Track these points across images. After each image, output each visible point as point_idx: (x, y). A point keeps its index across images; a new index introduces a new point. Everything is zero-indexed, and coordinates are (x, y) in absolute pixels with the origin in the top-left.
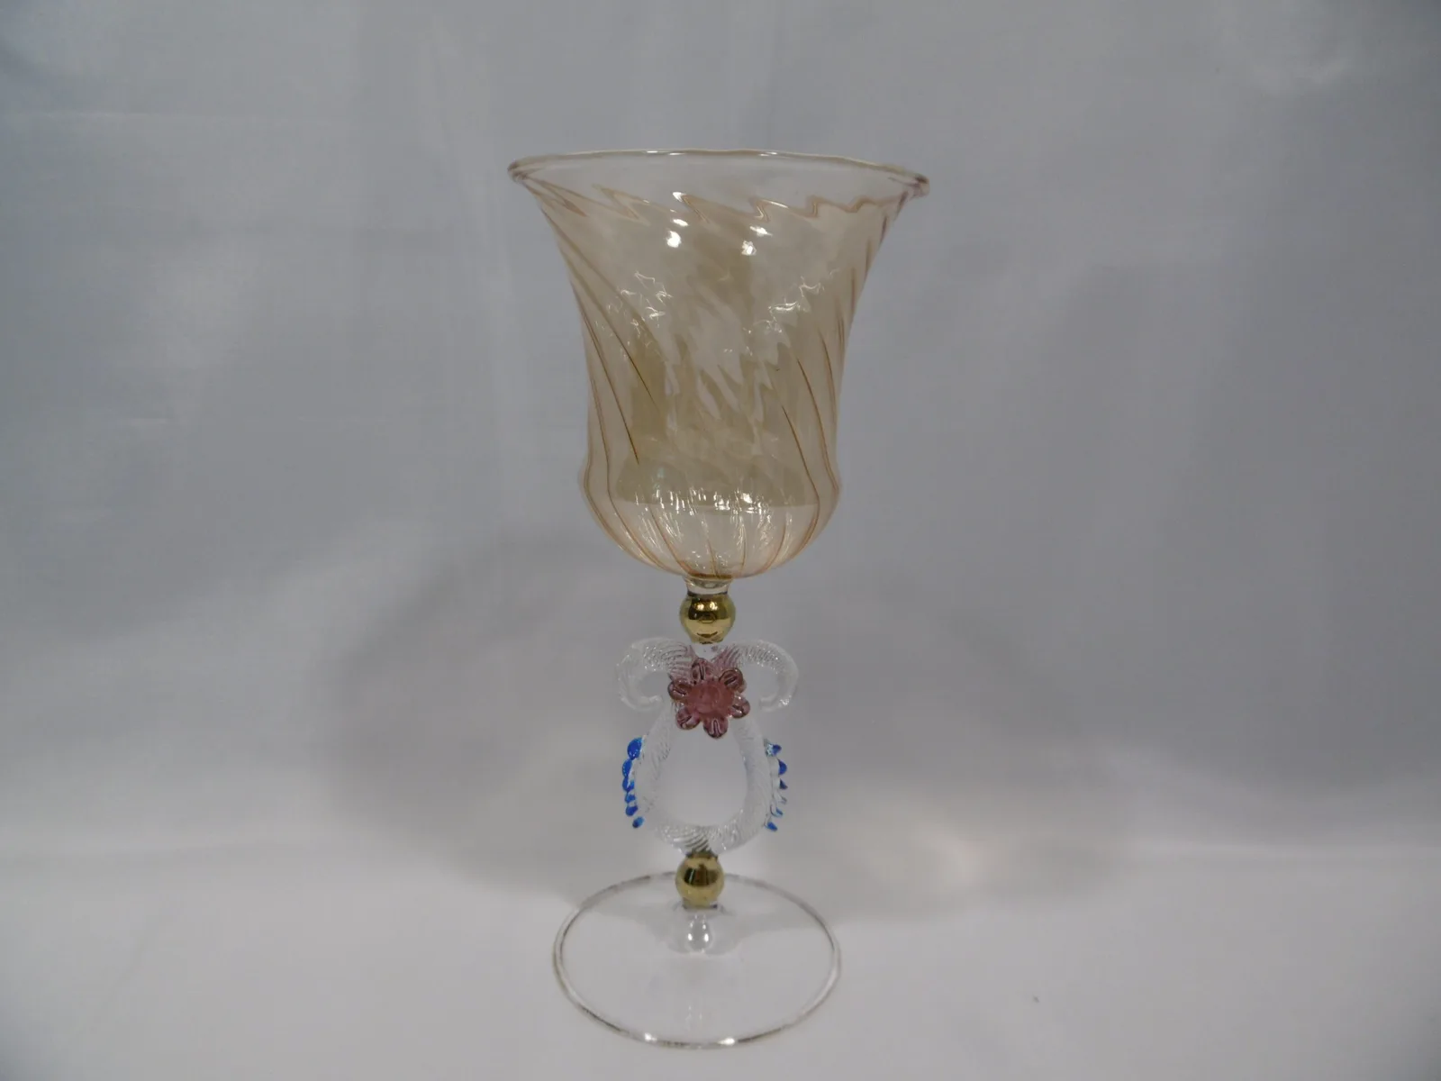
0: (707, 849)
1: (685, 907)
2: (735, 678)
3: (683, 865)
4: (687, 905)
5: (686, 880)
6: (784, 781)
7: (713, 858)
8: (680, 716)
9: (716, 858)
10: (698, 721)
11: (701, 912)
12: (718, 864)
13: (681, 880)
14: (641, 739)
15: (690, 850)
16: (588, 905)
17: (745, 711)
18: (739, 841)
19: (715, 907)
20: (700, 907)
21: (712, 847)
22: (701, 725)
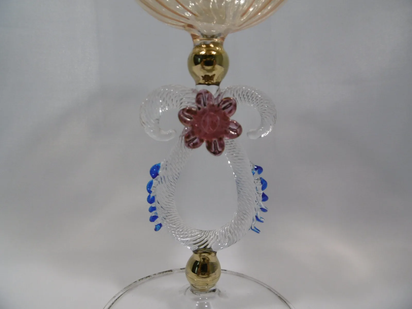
0: (208, 247)
1: (192, 291)
2: (231, 104)
3: (191, 259)
4: (194, 289)
5: (193, 271)
6: (266, 193)
7: (213, 254)
8: (187, 137)
9: (215, 253)
10: (202, 141)
11: (202, 295)
12: (216, 258)
13: (190, 271)
14: (160, 164)
15: (196, 247)
16: (129, 289)
17: (238, 132)
18: (231, 242)
19: (214, 291)
20: (203, 291)
21: (212, 245)
22: (204, 144)
